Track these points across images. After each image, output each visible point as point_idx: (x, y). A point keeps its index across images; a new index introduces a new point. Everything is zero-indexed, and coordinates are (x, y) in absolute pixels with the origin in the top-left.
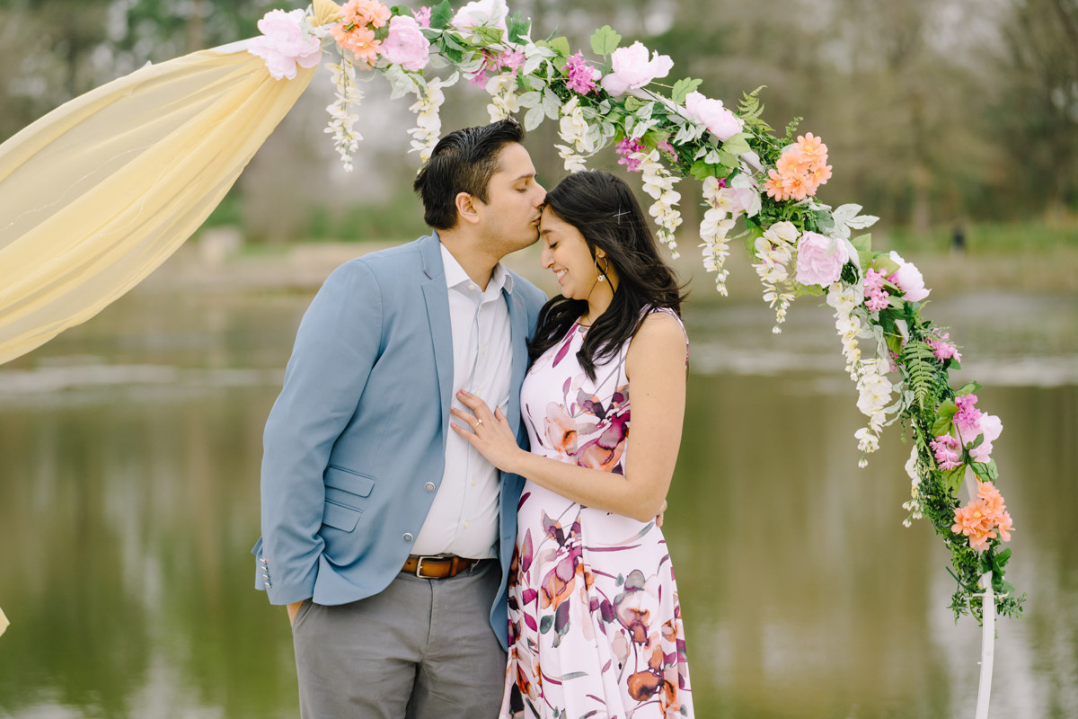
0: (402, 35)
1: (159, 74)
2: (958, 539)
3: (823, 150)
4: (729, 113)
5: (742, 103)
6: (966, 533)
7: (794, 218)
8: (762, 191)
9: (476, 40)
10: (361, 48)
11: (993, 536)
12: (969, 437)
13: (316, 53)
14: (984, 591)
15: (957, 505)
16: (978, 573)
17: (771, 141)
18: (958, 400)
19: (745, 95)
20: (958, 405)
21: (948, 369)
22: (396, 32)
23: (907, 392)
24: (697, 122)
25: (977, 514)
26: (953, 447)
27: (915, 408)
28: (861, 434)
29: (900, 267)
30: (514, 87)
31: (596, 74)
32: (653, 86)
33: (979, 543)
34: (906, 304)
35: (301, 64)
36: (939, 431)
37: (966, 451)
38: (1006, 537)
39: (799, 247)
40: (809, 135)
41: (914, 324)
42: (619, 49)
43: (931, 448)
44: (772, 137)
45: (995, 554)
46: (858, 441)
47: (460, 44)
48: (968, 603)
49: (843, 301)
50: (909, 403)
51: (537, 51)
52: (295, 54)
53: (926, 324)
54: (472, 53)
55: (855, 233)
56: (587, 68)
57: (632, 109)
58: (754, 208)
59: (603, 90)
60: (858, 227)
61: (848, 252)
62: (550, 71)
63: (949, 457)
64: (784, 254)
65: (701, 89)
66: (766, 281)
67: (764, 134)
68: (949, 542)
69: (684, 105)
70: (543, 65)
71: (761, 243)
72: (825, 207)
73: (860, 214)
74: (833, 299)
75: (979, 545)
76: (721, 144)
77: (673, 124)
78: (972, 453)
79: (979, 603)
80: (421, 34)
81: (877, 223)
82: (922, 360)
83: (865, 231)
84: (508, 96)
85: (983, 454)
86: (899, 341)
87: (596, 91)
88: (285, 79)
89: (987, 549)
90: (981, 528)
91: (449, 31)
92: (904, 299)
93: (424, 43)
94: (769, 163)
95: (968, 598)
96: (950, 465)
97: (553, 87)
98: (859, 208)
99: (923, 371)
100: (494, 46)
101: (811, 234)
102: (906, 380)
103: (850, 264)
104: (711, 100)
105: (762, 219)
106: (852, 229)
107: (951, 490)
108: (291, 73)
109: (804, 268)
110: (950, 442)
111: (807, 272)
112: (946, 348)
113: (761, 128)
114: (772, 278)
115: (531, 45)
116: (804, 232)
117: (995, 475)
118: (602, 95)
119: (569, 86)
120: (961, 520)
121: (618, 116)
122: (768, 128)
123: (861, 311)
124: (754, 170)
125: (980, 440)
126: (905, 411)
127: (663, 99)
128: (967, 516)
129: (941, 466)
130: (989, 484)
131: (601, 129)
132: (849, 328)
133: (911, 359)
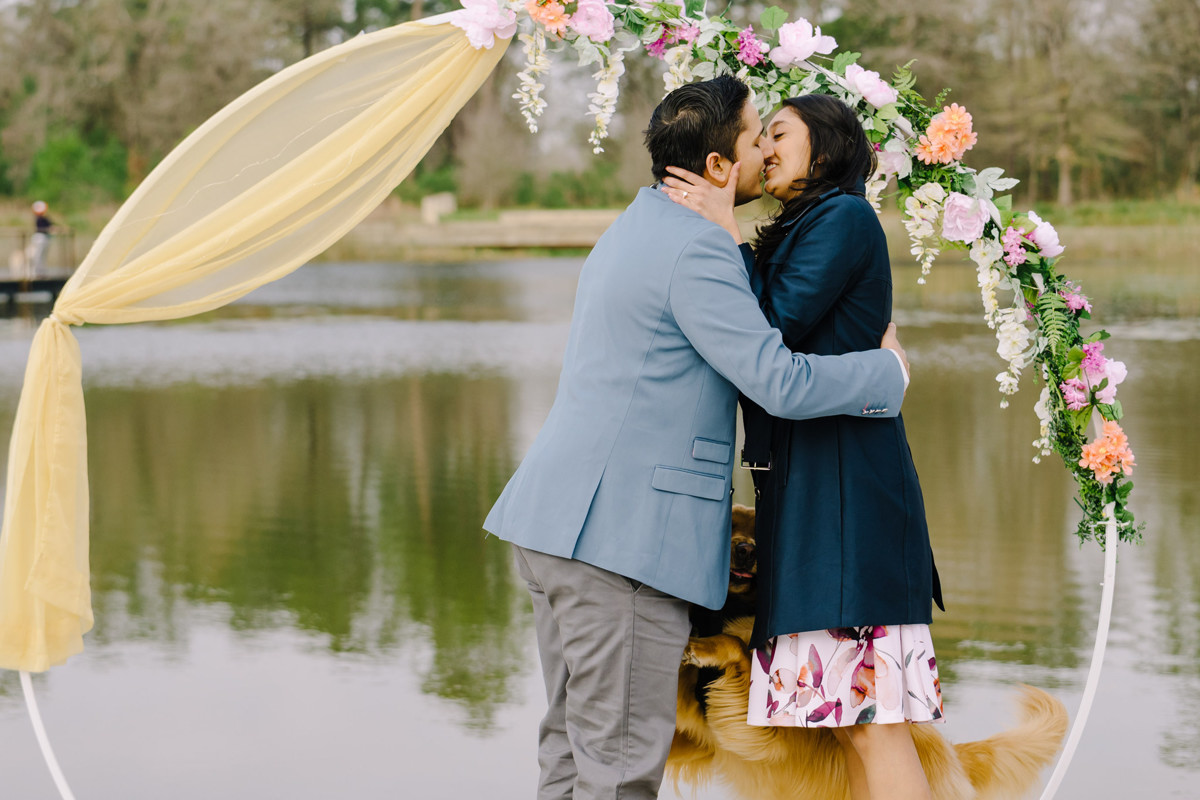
0: (590, 10)
1: (371, 42)
2: (1086, 473)
3: (968, 117)
4: (885, 83)
5: (896, 75)
6: (1092, 467)
7: (942, 180)
8: (913, 154)
9: (656, 15)
10: (552, 21)
11: (1117, 470)
12: (1096, 381)
13: (511, 26)
14: (1107, 519)
15: (1084, 442)
16: (1103, 504)
17: (923, 110)
18: (1086, 347)
19: (898, 68)
20: (1086, 351)
21: (1079, 319)
22: (584, 7)
23: (1041, 339)
24: (854, 91)
25: (1102, 450)
26: (1081, 389)
27: (1047, 353)
28: (1002, 377)
29: (1037, 226)
30: (689, 58)
31: (765, 47)
32: (815, 59)
33: (1104, 476)
34: (1042, 260)
35: (499, 35)
36: (1069, 374)
37: (1093, 394)
38: (1128, 471)
39: (945, 206)
40: (955, 105)
41: (1049, 277)
42: (785, 25)
43: (1061, 391)
44: (923, 107)
45: (1118, 486)
46: (999, 384)
47: (642, 18)
48: (1092, 530)
49: (985, 255)
50: (1042, 348)
51: (710, 26)
52: (493, 26)
53: (1060, 278)
54: (653, 26)
55: (997, 194)
56: (756, 41)
57: (797, 78)
58: (905, 169)
59: (770, 61)
60: (1000, 189)
61: (990, 211)
62: (722, 44)
63: (1077, 399)
64: (931, 212)
65: (859, 62)
66: (914, 237)
67: (916, 103)
68: (1076, 474)
69: (844, 76)
70: (717, 39)
71: (911, 203)
72: (969, 170)
73: (1002, 177)
74: (975, 254)
75: (1104, 478)
76: (876, 111)
77: (833, 93)
78: (1098, 395)
79: (1102, 530)
80: (606, 9)
81: (1018, 185)
82: (1056, 310)
83: (1006, 193)
84: (683, 66)
85: (1107, 396)
86: (1035, 292)
87: (764, 62)
88: (483, 48)
89: (1111, 482)
90: (1106, 463)
91: (632, 7)
92: (1040, 254)
93: (609, 18)
94: (920, 130)
95: (1093, 526)
96: (1076, 406)
97: (726, 58)
98: (1002, 171)
99: (1055, 321)
100: (672, 21)
101: (957, 195)
102: (1041, 328)
103: (992, 222)
104: (869, 72)
105: (912, 180)
106: (994, 190)
107: (1079, 428)
108: (490, 43)
109: (950, 226)
110: (1078, 385)
111: (952, 229)
112: (1076, 301)
113: (913, 98)
114: (919, 234)
115: (706, 20)
116: (951, 192)
117: (1120, 415)
118: (769, 66)
119: (739, 58)
120: (1088, 455)
121: (784, 85)
122: (920, 98)
123: (1000, 265)
124: (906, 136)
125: (1104, 383)
126: (1038, 355)
127: (825, 71)
128: (1093, 451)
129: (1069, 407)
130: (1113, 423)
131: (768, 97)
132: (988, 281)
133: (1045, 309)
